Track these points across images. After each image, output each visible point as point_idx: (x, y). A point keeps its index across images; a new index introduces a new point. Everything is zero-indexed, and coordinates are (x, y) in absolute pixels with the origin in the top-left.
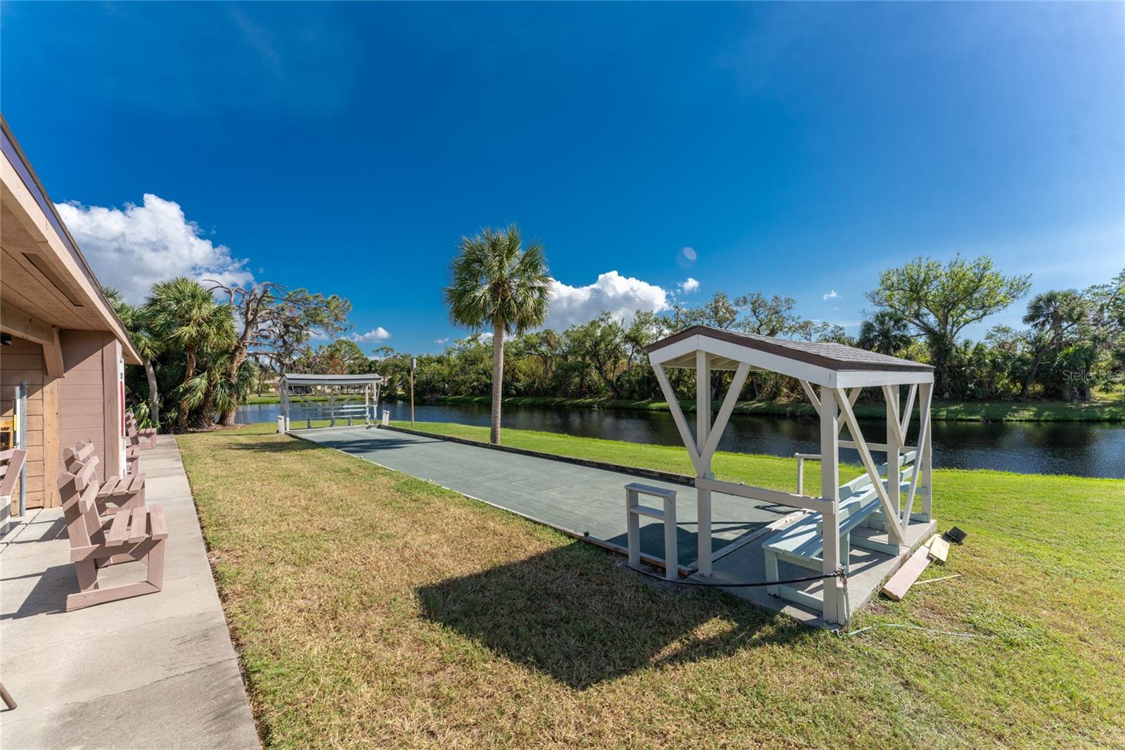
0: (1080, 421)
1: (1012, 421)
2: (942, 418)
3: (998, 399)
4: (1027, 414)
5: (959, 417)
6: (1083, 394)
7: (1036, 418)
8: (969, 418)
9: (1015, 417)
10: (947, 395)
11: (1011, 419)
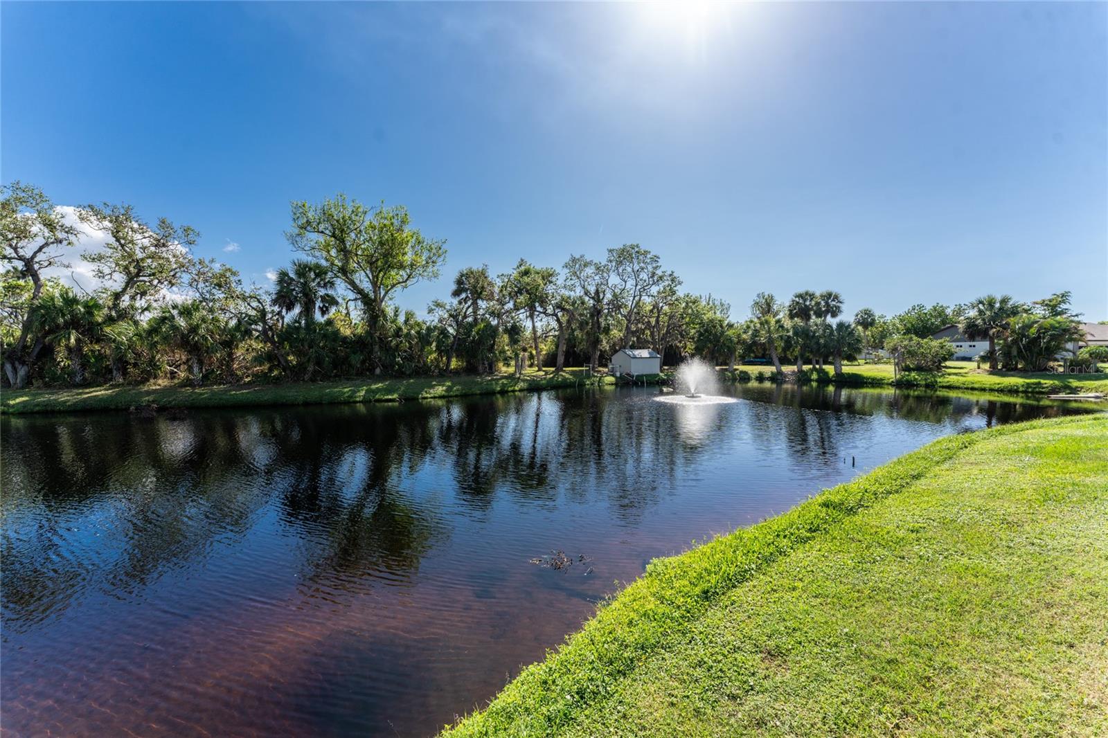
0: (481, 394)
1: (426, 398)
2: (358, 399)
3: (425, 374)
4: (440, 390)
5: (377, 396)
6: (491, 369)
7: (446, 394)
8: (386, 397)
9: (430, 394)
10: (378, 371)
11: (426, 396)
